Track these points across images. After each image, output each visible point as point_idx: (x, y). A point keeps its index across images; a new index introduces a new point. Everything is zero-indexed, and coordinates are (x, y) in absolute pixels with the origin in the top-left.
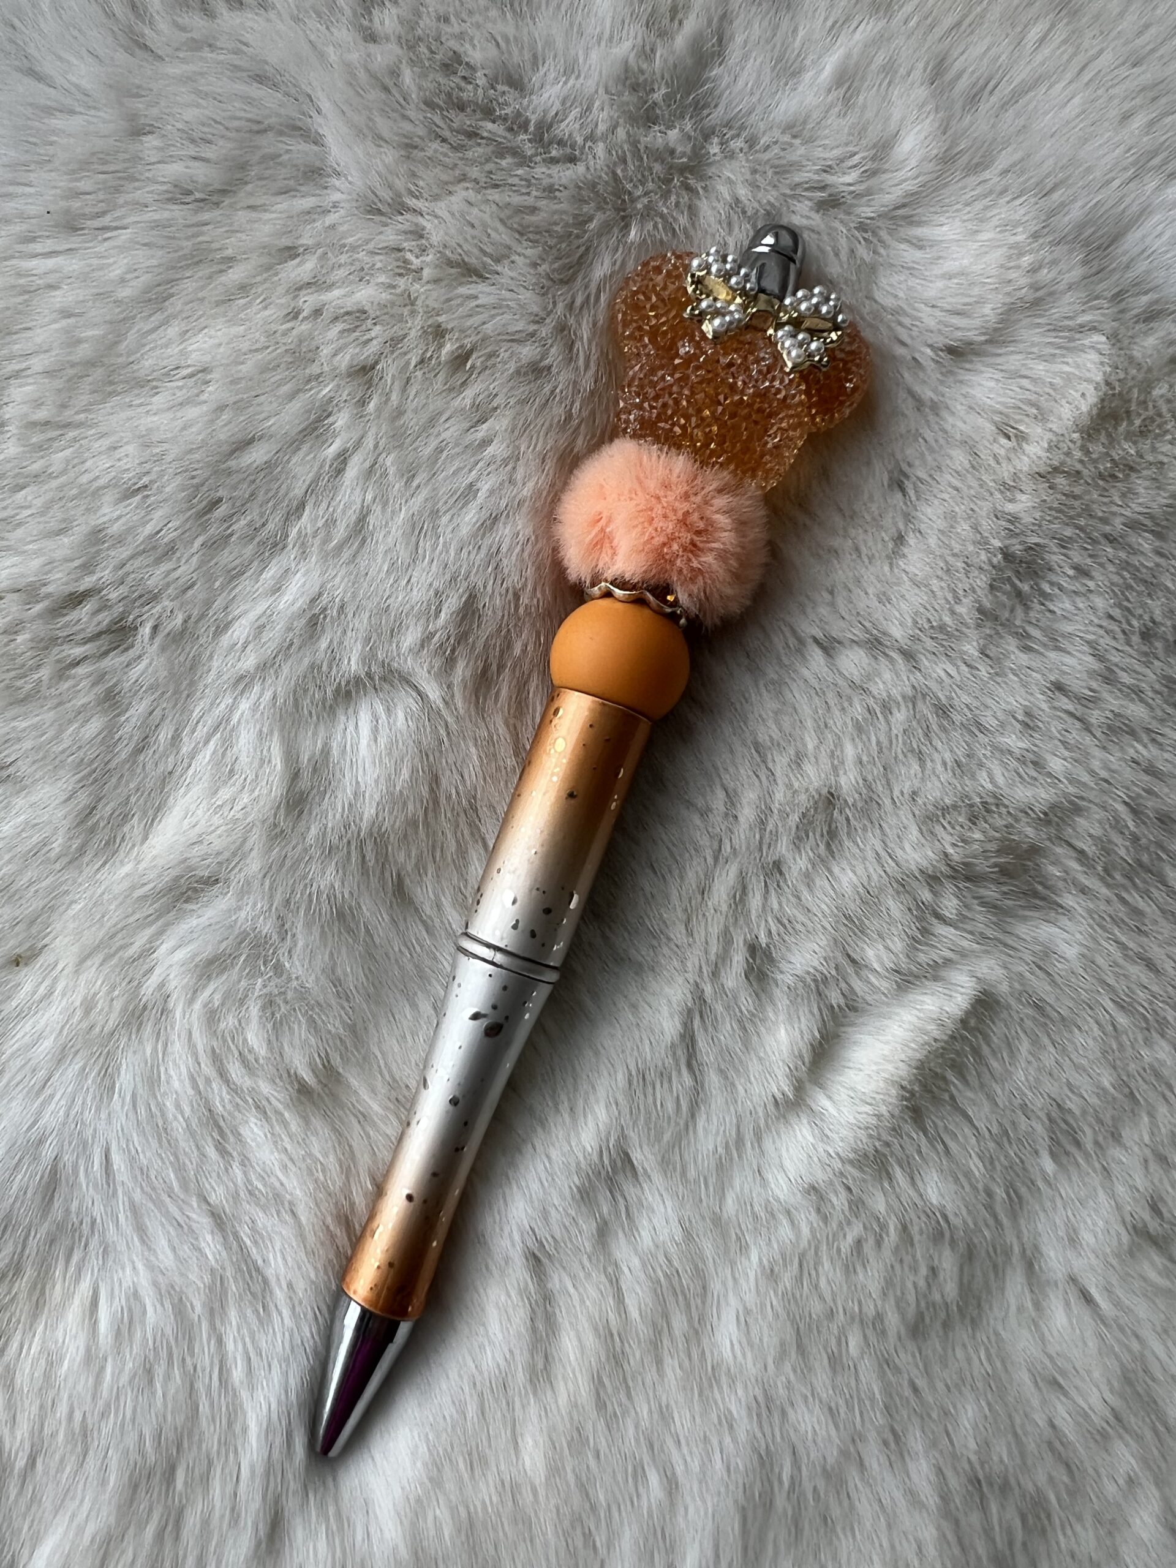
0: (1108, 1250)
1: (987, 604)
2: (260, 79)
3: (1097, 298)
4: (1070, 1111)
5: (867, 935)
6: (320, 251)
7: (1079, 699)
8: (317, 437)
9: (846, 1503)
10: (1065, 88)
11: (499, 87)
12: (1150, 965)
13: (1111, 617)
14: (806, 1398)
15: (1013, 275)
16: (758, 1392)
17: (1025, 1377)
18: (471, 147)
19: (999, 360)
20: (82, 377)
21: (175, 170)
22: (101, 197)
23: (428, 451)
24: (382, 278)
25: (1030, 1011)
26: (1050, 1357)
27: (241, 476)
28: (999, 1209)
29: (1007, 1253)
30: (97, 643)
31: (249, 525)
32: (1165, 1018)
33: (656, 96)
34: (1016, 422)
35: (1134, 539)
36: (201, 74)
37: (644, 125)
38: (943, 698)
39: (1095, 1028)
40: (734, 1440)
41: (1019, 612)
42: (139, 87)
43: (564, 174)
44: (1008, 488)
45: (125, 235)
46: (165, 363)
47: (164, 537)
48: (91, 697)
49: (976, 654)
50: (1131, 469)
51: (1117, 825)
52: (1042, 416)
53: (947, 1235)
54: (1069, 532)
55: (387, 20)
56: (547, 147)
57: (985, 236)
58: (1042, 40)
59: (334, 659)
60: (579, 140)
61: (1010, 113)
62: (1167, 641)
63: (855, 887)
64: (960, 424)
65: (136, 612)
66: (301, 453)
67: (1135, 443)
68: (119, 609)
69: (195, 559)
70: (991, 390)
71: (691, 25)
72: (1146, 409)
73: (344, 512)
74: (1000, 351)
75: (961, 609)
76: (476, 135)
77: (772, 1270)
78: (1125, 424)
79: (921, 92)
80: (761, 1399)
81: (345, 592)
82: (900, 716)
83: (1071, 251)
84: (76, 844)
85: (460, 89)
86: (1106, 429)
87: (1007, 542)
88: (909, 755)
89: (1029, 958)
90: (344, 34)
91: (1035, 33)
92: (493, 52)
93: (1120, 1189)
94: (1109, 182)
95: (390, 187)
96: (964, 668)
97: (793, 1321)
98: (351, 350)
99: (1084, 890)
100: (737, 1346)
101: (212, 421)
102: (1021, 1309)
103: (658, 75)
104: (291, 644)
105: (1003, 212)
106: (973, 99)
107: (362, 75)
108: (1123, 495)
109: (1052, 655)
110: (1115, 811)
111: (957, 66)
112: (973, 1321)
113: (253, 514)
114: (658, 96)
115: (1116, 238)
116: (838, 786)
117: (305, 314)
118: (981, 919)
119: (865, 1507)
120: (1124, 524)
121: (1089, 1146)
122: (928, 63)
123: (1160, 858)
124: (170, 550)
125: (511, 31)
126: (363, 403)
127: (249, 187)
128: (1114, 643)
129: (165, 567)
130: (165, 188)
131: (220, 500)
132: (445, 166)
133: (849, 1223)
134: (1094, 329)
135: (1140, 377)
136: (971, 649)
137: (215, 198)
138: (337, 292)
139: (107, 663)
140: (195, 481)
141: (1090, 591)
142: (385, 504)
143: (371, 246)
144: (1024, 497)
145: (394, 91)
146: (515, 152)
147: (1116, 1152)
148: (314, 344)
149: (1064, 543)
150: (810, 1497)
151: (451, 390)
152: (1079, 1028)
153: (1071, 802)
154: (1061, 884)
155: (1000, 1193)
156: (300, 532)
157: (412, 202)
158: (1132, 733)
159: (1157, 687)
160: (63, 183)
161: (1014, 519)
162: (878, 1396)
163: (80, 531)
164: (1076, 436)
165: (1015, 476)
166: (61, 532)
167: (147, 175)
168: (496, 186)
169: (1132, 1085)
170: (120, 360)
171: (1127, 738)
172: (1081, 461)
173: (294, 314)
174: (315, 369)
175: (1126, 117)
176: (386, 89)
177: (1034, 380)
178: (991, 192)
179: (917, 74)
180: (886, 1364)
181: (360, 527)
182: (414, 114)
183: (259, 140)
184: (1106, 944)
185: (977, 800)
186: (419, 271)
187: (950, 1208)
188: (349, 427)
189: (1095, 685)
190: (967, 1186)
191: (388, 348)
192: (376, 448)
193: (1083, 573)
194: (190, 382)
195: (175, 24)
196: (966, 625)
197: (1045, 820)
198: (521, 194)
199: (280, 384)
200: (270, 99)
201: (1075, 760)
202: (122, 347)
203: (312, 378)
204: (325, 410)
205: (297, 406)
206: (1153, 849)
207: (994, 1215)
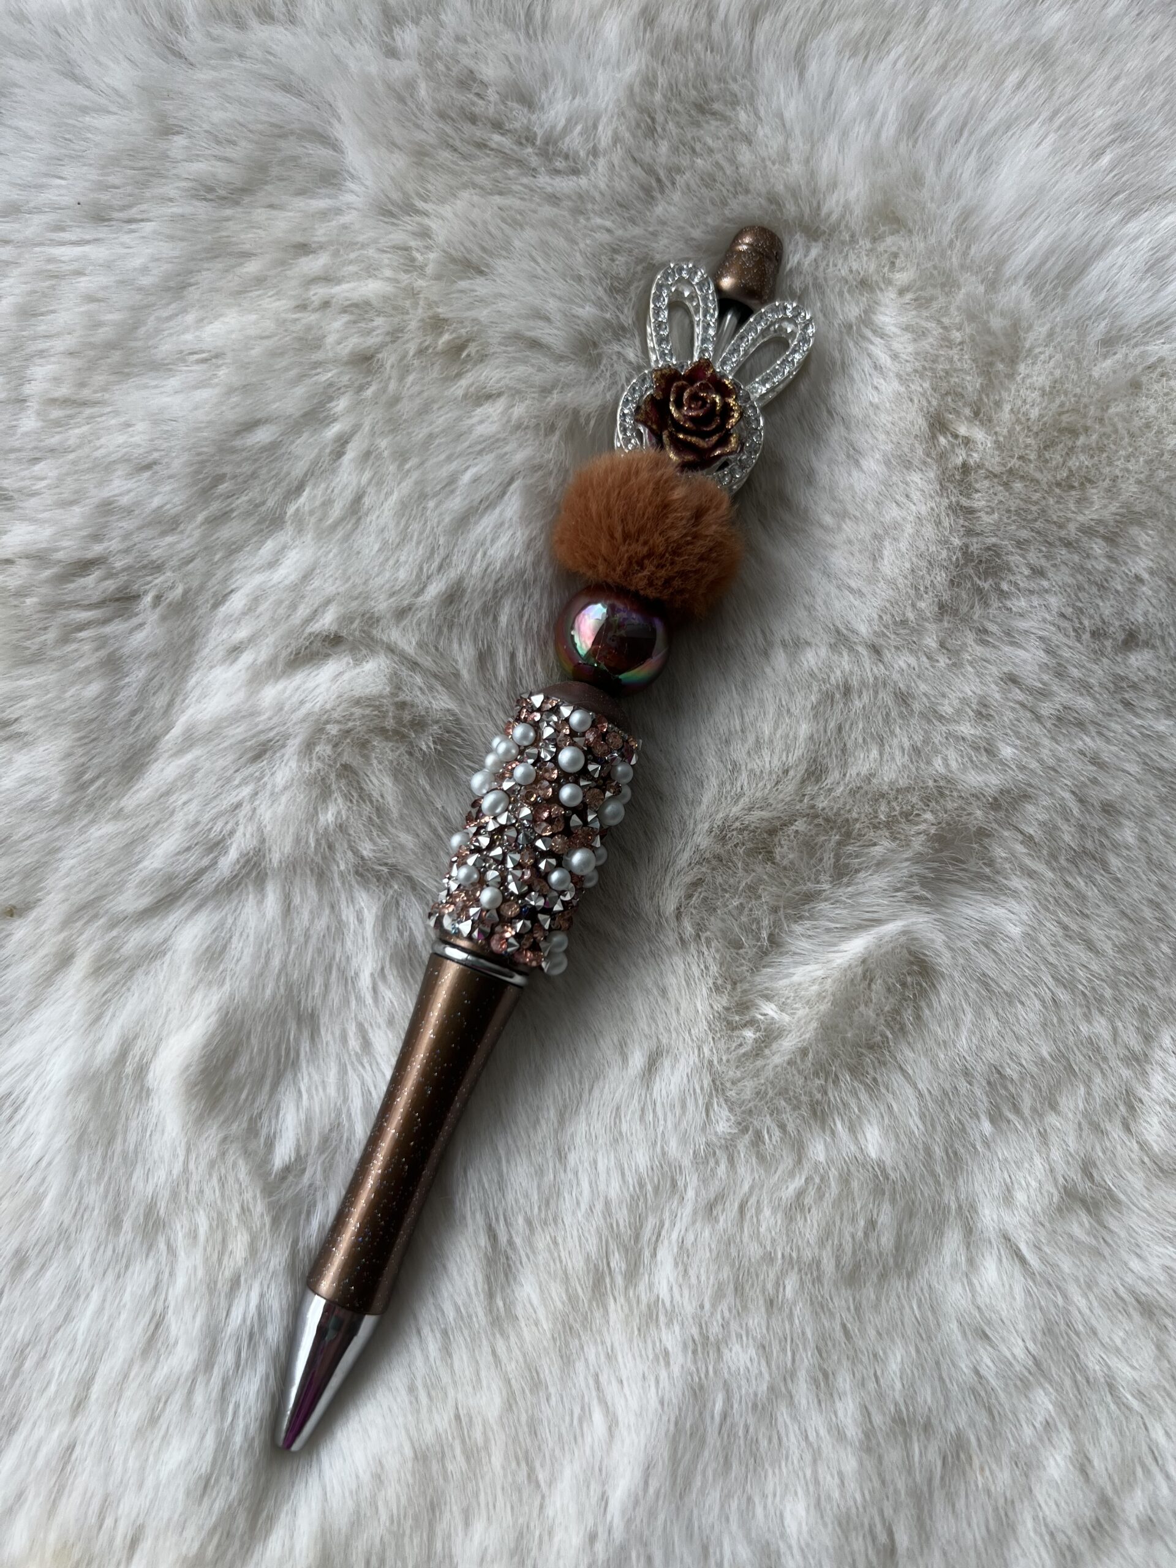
0: (1039, 1209)
1: (946, 597)
2: (287, 88)
4: (1009, 1078)
6: (332, 248)
7: (1030, 690)
8: (320, 421)
11: (509, 103)
12: (1090, 946)
13: (1062, 615)
17: (953, 1326)
18: (480, 157)
20: (101, 358)
21: (199, 167)
22: (129, 189)
23: (422, 436)
24: (388, 273)
25: (974, 985)
26: (979, 1308)
27: (244, 456)
28: (938, 1169)
29: (945, 1211)
30: (102, 610)
31: (250, 501)
32: (1102, 996)
35: (1086, 543)
36: (230, 81)
39: (1037, 1003)
41: (979, 610)
42: (170, 90)
43: (565, 185)
45: (148, 227)
46: (182, 348)
47: (169, 510)
48: (94, 660)
49: (936, 646)
51: (1065, 813)
53: (887, 1190)
54: (1024, 534)
55: (407, 38)
56: (550, 160)
60: (582, 154)
62: (1115, 639)
65: (140, 581)
66: (305, 435)
68: (125, 577)
69: (197, 533)
73: (342, 491)
75: (922, 605)
76: (485, 145)
85: (473, 104)
90: (366, 48)
92: (504, 70)
93: (1056, 1154)
95: (401, 190)
96: (924, 659)
98: (355, 340)
99: (1031, 874)
101: (222, 403)
102: (954, 1264)
107: (380, 87)
108: (1078, 502)
109: (1007, 649)
110: (1063, 799)
113: (255, 492)
117: (316, 304)
120: (1080, 530)
121: (1028, 1113)
123: (1102, 845)
124: (175, 523)
125: (523, 52)
126: (361, 389)
127: (268, 187)
128: (1065, 640)
129: (170, 539)
130: (190, 184)
131: (224, 476)
132: (454, 173)
136: (931, 642)
137: (236, 196)
138: (345, 286)
139: (111, 629)
140: (204, 457)
141: (1046, 591)
142: (380, 483)
143: (379, 245)
145: (410, 101)
146: (520, 163)
147: (1052, 1119)
148: (319, 334)
149: (1021, 544)
151: (446, 379)
152: (1022, 1003)
153: (1021, 789)
154: (1007, 866)
155: (938, 1152)
156: (298, 510)
157: (420, 205)
158: (1080, 725)
159: (1105, 681)
160: (94, 175)
162: (810, 1337)
163: (92, 502)
166: (73, 502)
167: (175, 171)
168: (501, 193)
169: (1069, 1056)
170: (139, 344)
171: (1074, 730)
174: (319, 356)
176: (401, 100)
180: (819, 1307)
181: (356, 508)
182: (427, 124)
183: (282, 144)
184: (1048, 924)
185: (931, 783)
186: (422, 268)
187: (889, 1163)
188: (349, 410)
189: (1045, 677)
190: (907, 1145)
191: (388, 339)
192: (372, 433)
193: (1038, 572)
194: (205, 366)
195: (209, 35)
196: (927, 620)
197: (995, 805)
198: (522, 199)
199: (286, 369)
200: (294, 106)
201: (1027, 749)
202: (142, 330)
203: (317, 364)
204: (329, 393)
205: (300, 391)
206: (1096, 836)
207: (933, 1174)
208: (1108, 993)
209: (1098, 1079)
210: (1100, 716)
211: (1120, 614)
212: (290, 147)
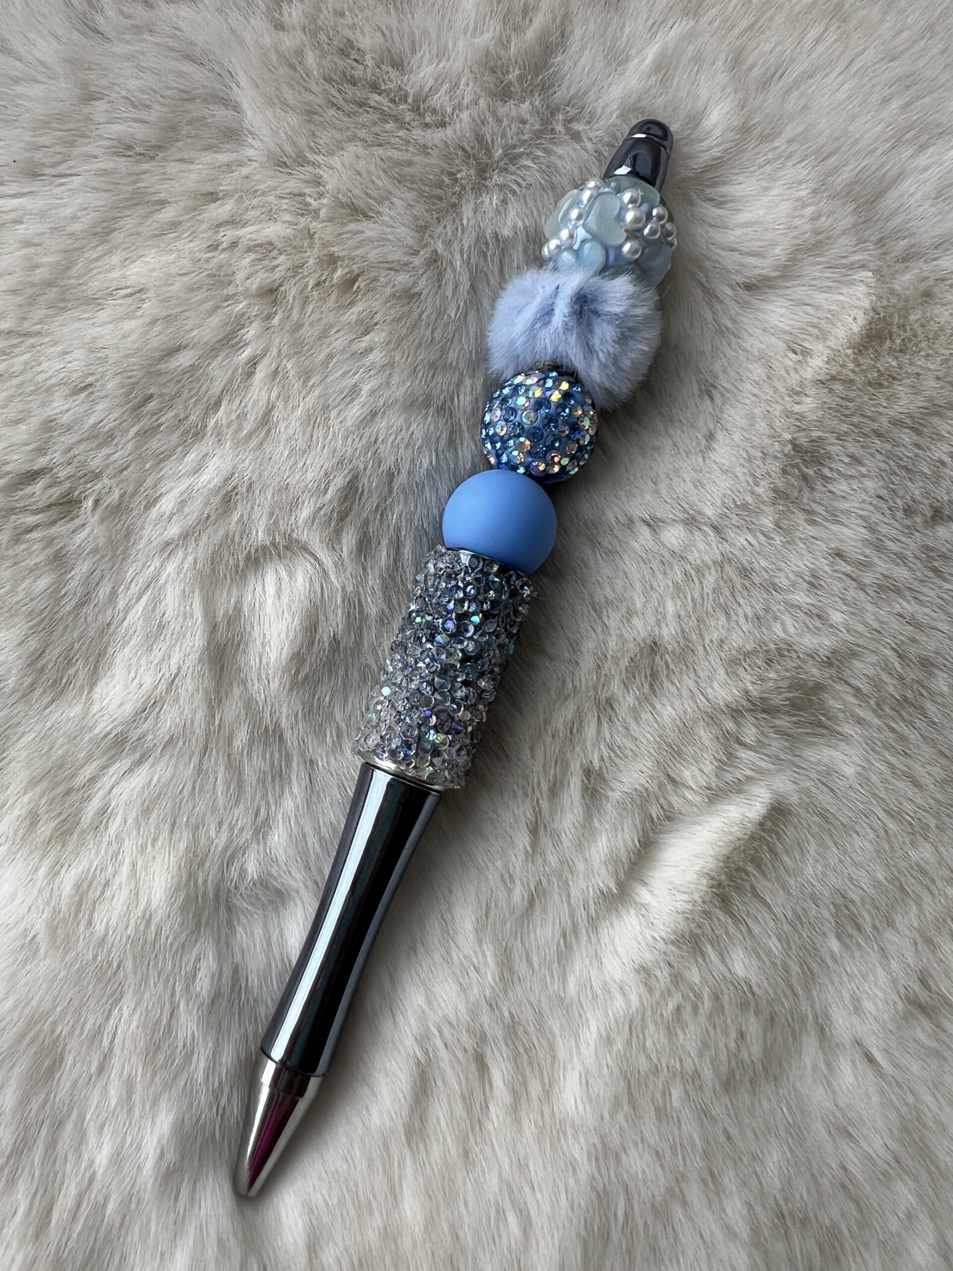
0: (886, 1017)
1: (780, 484)
2: (190, 58)
3: (865, 241)
4: (852, 901)
5: (685, 760)
6: (237, 196)
7: (855, 563)
8: (233, 346)
9: (671, 1236)
10: (836, 78)
11: (383, 67)
12: (914, 781)
13: (881, 498)
14: (636, 1145)
15: (797, 222)
16: (596, 1140)
17: (819, 1126)
18: (361, 114)
19: (787, 292)
20: (39, 295)
21: (119, 129)
22: (58, 149)
23: (322, 357)
24: (287, 217)
25: (816, 819)
26: (840, 1108)
27: (169, 377)
28: (794, 981)
29: (803, 1020)
30: (49, 513)
31: (175, 416)
32: (927, 824)
33: (511, 76)
34: (802, 340)
35: (896, 433)
36: (142, 53)
37: (502, 100)
38: (744, 561)
40: (577, 1181)
41: (806, 494)
42: (90, 62)
43: (437, 136)
44: (796, 393)
45: (76, 181)
46: (109, 285)
47: (104, 426)
48: (42, 557)
49: (772, 526)
50: (894, 378)
51: (887, 668)
52: (823, 336)
53: (753, 1003)
54: (845, 428)
55: (294, 14)
56: (422, 115)
57: (774, 192)
58: (818, 41)
59: (245, 529)
60: (449, 110)
61: (795, 94)
62: (924, 515)
63: (674, 719)
64: (757, 343)
65: (81, 489)
66: (219, 359)
67: (897, 358)
68: (67, 485)
69: (129, 446)
70: (781, 315)
71: (539, 21)
72: (905, 331)
73: (254, 405)
74: (788, 284)
75: (759, 490)
76: (365, 105)
77: (608, 1038)
78: (888, 342)
79: (723, 78)
80: (599, 1146)
81: (253, 472)
82: (711, 579)
83: (844, 204)
84: (28, 681)
85: (353, 68)
86: (873, 347)
87: (796, 435)
88: (718, 610)
89: (815, 776)
90: (259, 23)
91: (812, 34)
92: (379, 39)
93: (896, 966)
94: (873, 151)
95: (294, 144)
96: (762, 538)
97: (625, 1078)
98: (261, 275)
99: (860, 721)
100: (579, 1102)
101: (147, 333)
102: (815, 1068)
103: (513, 60)
104: (208, 517)
105: (789, 173)
106: (765, 83)
107: (273, 57)
108: (888, 399)
109: (833, 527)
110: (885, 655)
111: (750, 60)
112: (776, 1079)
113: (179, 408)
114: (512, 76)
115: (880, 195)
116: (660, 636)
117: (224, 245)
118: (776, 744)
119: (688, 1238)
120: (890, 422)
121: (869, 929)
122: (727, 55)
123: (920, 694)
124: (110, 437)
125: (394, 23)
126: (269, 317)
127: (180, 144)
128: (882, 518)
129: (106, 451)
130: (111, 143)
131: (152, 396)
132: (339, 128)
133: (669, 994)
134: (863, 267)
135: (899, 306)
136: (767, 522)
137: (151, 153)
138: (250, 229)
139: (55, 530)
140: (132, 380)
141: (863, 476)
142: (287, 400)
143: (278, 193)
144: (809, 400)
145: (299, 68)
146: (397, 118)
147: (890, 935)
148: (230, 271)
149: (841, 437)
150: (641, 1229)
151: (340, 307)
152: (857, 833)
153: (848, 648)
154: (841, 715)
155: (795, 967)
156: (216, 422)
157: (311, 157)
158: (898, 591)
159: (917, 553)
160: (27, 138)
161: (801, 417)
162: (697, 1140)
163: (35, 421)
164: (849, 351)
165: (801, 384)
166: (18, 422)
167: (97, 132)
168: (380, 145)
169: (902, 879)
170: (71, 282)
171: (892, 596)
172: (853, 371)
173: (214, 247)
174: (231, 290)
175: (886, 101)
176: (292, 67)
177: (817, 308)
178: (779, 157)
179: (719, 64)
180: (704, 1114)
181: (266, 420)
182: (314, 87)
183: (188, 106)
184: (877, 764)
185: (773, 646)
186: (316, 212)
187: (754, 980)
188: (258, 337)
189: (867, 551)
190: (767, 962)
191: (290, 274)
192: (279, 354)
193: (856, 460)
194: (130, 300)
195: (122, 12)
196: (763, 502)
197: (828, 663)
198: (401, 150)
199: (202, 302)
200: (199, 75)
201: (853, 614)
202: (73, 272)
203: (228, 298)
204: (239, 323)
205: (215, 320)
206: (915, 686)
207: (791, 987)
208: (932, 822)
209: (927, 898)
210: (916, 583)
211: (927, 494)
212: (196, 109)
